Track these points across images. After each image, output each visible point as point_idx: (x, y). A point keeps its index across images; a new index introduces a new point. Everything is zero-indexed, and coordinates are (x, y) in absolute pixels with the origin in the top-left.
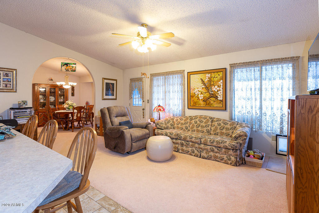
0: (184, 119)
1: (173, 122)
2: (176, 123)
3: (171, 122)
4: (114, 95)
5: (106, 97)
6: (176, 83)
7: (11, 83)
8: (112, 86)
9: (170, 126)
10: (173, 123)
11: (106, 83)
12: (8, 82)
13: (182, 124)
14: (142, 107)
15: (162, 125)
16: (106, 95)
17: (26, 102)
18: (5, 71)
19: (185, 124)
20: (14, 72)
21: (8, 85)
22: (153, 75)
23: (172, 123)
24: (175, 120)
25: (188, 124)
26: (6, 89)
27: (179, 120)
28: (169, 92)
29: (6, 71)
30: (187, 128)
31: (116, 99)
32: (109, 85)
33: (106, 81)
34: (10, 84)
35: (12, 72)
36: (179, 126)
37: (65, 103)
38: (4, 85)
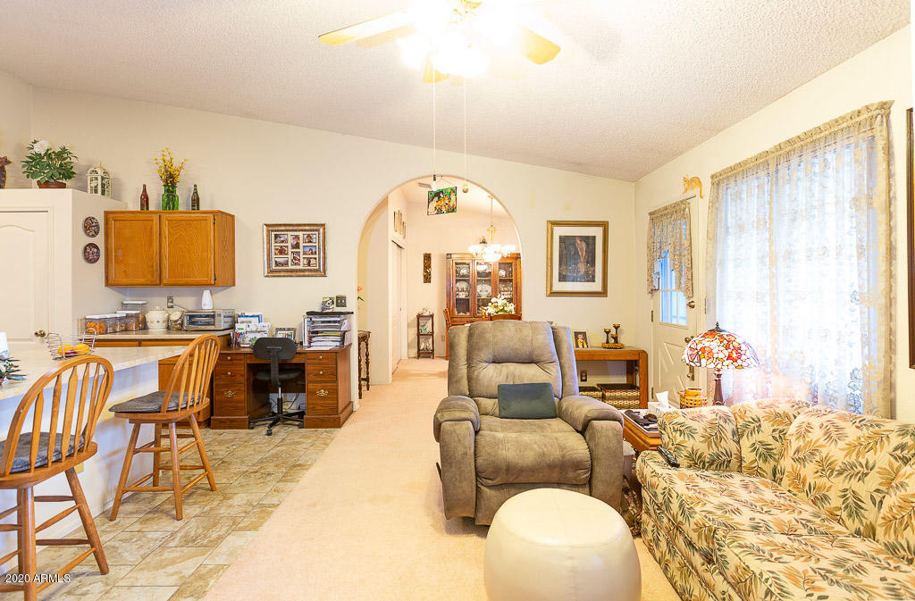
0: (852, 433)
1: (781, 436)
2: (795, 445)
3: (765, 435)
4: (593, 280)
5: (559, 286)
6: (830, 199)
7: (317, 256)
8: (588, 244)
9: (749, 457)
10: (776, 445)
11: (561, 238)
12: (312, 253)
13: (826, 467)
14: (686, 328)
15: (679, 439)
16: (562, 278)
17: (344, 298)
18: (305, 230)
19: (847, 470)
20: (321, 230)
21: (313, 261)
22: (719, 180)
23: (770, 440)
24: (792, 429)
25: (873, 481)
26: (308, 270)
27: (817, 434)
28: (789, 254)
29: (308, 230)
30: (855, 509)
31: (603, 293)
32: (574, 244)
33: (560, 231)
34: (315, 259)
35: (316, 230)
36: (808, 471)
37: (490, 304)
38: (305, 261)
